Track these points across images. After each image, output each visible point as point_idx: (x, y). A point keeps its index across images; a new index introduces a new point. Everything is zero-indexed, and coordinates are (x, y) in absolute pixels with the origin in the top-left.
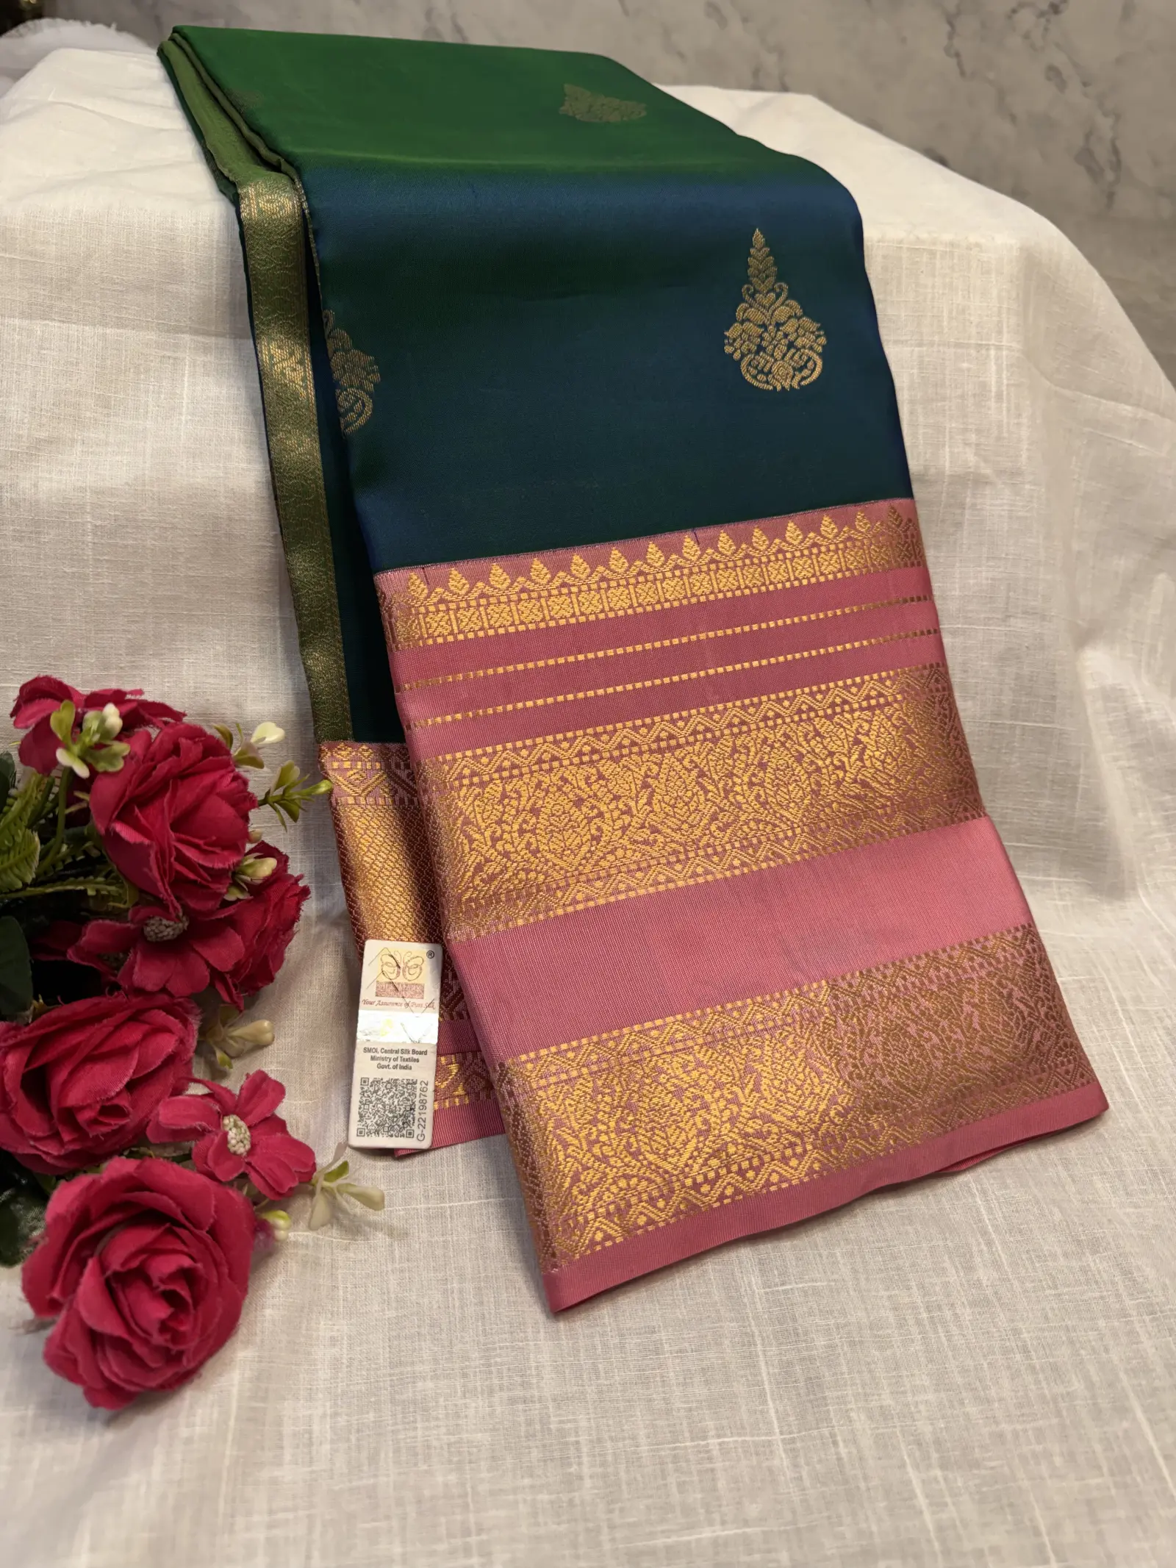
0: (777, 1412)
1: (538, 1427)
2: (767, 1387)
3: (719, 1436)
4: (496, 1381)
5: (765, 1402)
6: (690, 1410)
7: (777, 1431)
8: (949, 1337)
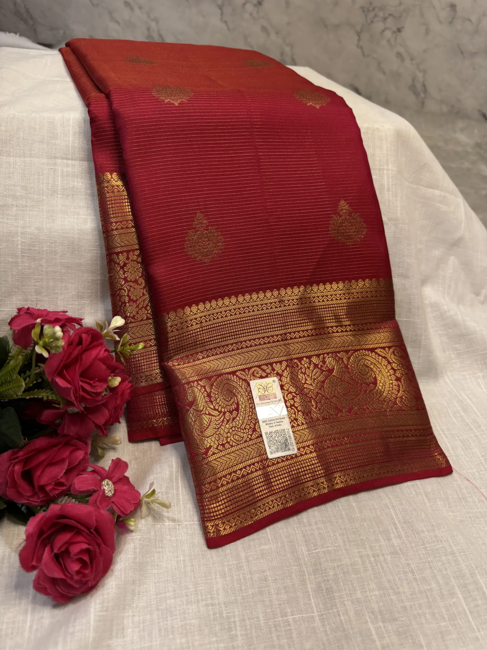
0: (315, 603)
1: (218, 615)
2: (311, 593)
3: (292, 615)
4: (200, 597)
5: (310, 600)
6: (280, 604)
7: (316, 611)
8: (383, 569)
